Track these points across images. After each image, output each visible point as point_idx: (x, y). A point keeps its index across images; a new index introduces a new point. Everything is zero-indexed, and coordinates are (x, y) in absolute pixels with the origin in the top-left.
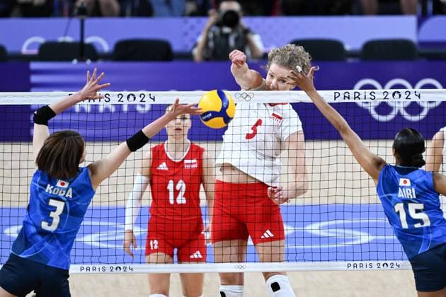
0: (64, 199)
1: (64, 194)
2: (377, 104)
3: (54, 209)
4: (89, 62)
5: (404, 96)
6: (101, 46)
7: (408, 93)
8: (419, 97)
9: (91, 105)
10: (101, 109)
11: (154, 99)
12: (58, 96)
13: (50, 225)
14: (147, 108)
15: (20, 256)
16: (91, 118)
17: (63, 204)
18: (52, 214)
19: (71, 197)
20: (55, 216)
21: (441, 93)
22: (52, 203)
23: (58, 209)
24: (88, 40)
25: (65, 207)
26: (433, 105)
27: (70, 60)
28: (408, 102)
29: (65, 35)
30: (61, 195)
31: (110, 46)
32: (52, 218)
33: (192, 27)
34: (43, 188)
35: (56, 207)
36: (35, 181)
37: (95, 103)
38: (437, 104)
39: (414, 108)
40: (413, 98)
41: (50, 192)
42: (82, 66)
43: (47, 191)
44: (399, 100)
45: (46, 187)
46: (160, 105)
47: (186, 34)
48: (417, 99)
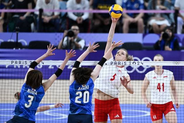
0: (34, 95)
1: (34, 93)
2: (127, 67)
3: (30, 99)
4: (19, 49)
5: (137, 64)
6: (24, 43)
7: (138, 63)
8: (143, 64)
9: (20, 65)
10: (24, 67)
11: (43, 64)
12: (7, 62)
13: (28, 105)
14: (41, 67)
15: (19, 116)
16: (20, 70)
17: (33, 97)
18: (29, 101)
19: (36, 94)
20: (30, 102)
21: (151, 62)
22: (29, 96)
23: (31, 99)
24: (19, 41)
25: (34, 98)
26: (148, 67)
27: (13, 48)
28: (139, 66)
29: (11, 39)
30: (33, 93)
31: (27, 43)
32: (29, 102)
33: (58, 37)
34: (26, 91)
35: (31, 98)
36: (23, 88)
37: (21, 65)
38: (149, 67)
39: (141, 68)
40: (140, 64)
41: (29, 92)
42: (17, 50)
43: (28, 92)
44: (135, 65)
45: (27, 90)
46: (46, 66)
47: (56, 39)
48: (141, 65)
